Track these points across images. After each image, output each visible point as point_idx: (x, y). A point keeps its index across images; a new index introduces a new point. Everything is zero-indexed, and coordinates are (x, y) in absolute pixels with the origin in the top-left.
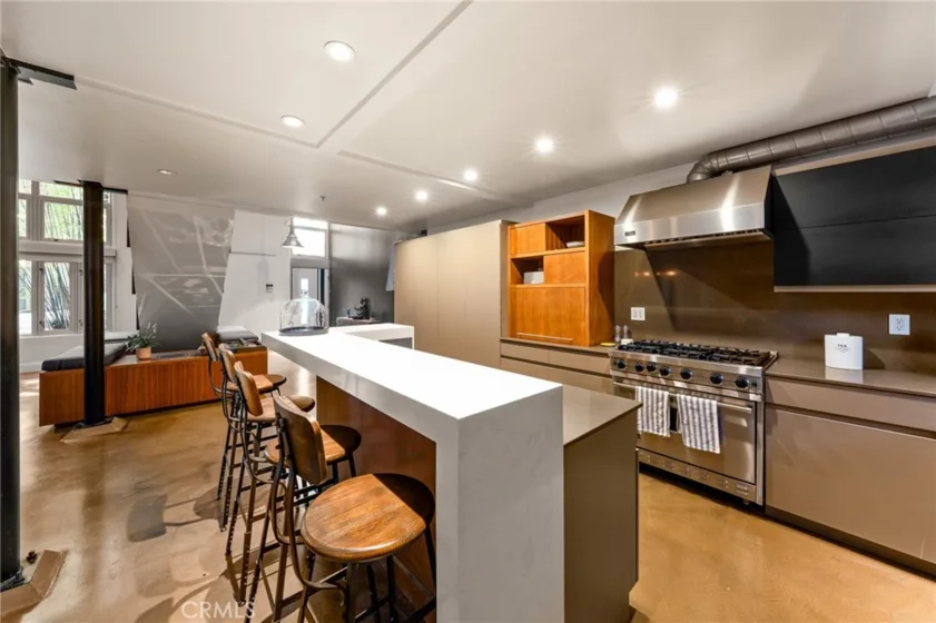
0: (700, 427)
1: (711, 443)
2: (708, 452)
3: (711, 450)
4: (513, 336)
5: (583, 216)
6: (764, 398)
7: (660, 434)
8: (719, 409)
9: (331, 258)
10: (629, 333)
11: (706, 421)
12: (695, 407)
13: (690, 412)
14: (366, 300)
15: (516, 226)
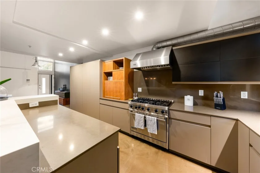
0: (152, 126)
1: (155, 131)
2: (154, 134)
3: (155, 133)
4: (104, 97)
5: (123, 59)
6: (169, 117)
7: (142, 128)
8: (157, 120)
9: (55, 71)
10: (137, 95)
11: (153, 124)
12: (151, 119)
13: (149, 121)
14: (66, 85)
15: (105, 62)
